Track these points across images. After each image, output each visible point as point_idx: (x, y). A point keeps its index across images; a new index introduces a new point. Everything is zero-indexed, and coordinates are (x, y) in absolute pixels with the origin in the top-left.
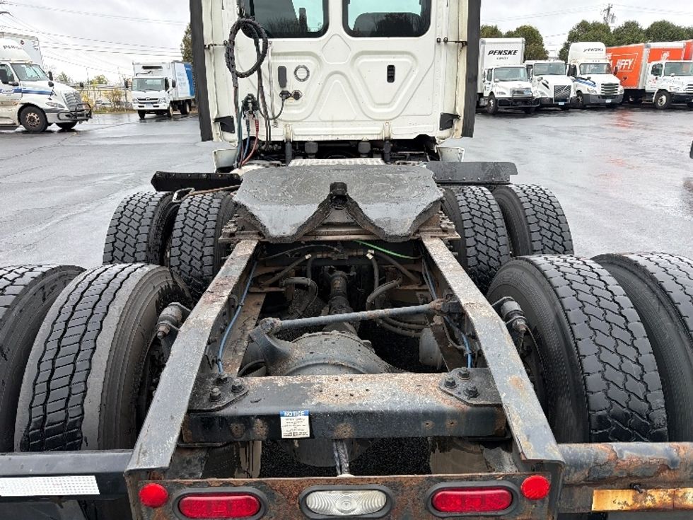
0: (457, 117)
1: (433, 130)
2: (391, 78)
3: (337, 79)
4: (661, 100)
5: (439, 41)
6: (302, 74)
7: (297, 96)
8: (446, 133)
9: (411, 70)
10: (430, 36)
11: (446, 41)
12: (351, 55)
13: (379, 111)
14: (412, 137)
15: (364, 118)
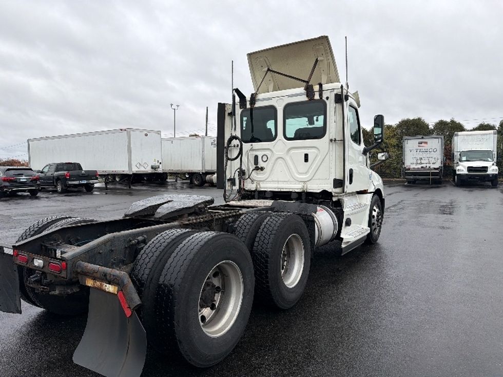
1: (329, 187)
2: (306, 160)
3: (280, 161)
5: (331, 140)
6: (266, 159)
7: (262, 169)
8: (337, 190)
9: (317, 155)
10: (326, 138)
11: (335, 140)
12: (286, 149)
13: (301, 177)
14: (319, 191)
15: (293, 180)
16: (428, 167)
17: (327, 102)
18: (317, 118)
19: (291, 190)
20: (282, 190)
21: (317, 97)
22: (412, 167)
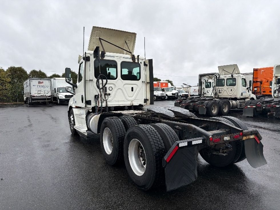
0: (148, 100)
1: (142, 103)
2: (132, 90)
3: (119, 90)
4: (155, 98)
5: (142, 82)
6: (111, 89)
7: (109, 94)
8: (145, 104)
9: (137, 89)
10: (141, 80)
11: (144, 82)
12: (123, 84)
13: (130, 98)
14: (138, 105)
15: (126, 100)
16: (44, 95)
17: (141, 64)
18: (108, 69)
19: (125, 105)
20: (121, 106)
21: (136, 61)
22: (35, 95)
